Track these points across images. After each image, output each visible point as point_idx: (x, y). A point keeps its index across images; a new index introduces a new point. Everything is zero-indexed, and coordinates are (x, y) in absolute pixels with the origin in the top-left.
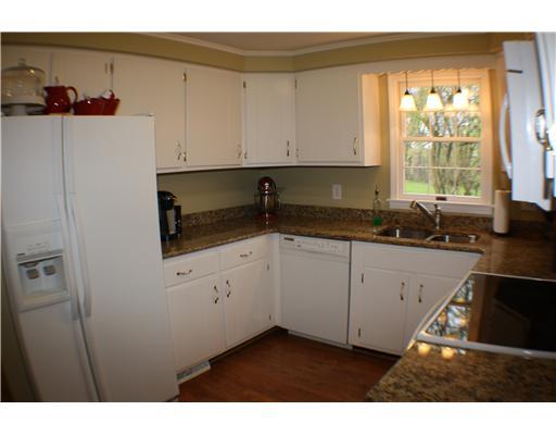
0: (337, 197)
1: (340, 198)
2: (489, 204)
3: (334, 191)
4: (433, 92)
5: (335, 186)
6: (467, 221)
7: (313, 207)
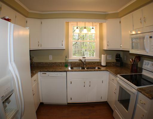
0: (51, 59)
1: (52, 59)
2: (98, 58)
3: (50, 57)
4: (85, 28)
5: (50, 56)
6: (93, 64)
7: (43, 63)
